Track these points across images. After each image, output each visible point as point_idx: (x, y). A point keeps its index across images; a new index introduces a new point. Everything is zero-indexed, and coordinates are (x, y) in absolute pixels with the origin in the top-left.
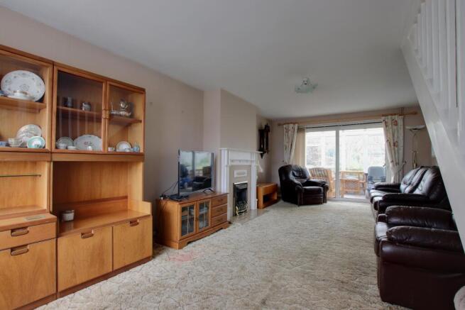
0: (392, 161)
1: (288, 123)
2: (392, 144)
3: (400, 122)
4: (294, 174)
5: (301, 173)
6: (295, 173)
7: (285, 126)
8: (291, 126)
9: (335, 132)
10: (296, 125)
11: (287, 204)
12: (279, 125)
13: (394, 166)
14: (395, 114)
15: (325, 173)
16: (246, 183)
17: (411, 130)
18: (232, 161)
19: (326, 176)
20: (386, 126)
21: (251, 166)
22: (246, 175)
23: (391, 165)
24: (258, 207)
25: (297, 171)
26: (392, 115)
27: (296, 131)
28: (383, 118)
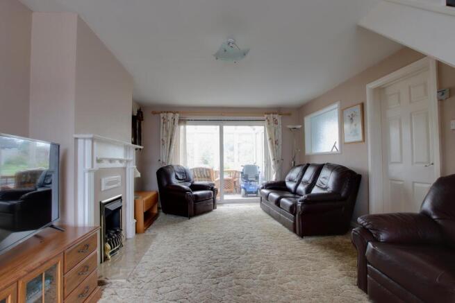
0: (274, 159)
1: (167, 112)
2: (274, 142)
3: (279, 121)
4: (176, 177)
5: (185, 176)
6: (178, 175)
7: (162, 115)
8: (171, 115)
9: (218, 127)
10: (178, 115)
11: (172, 217)
12: (154, 113)
13: (275, 164)
14: (276, 114)
15: (207, 173)
16: (120, 198)
17: (290, 129)
18: (99, 161)
19: (208, 177)
20: (269, 124)
21: (125, 168)
22: (119, 184)
23: (272, 163)
24: (136, 232)
25: (180, 173)
26: (273, 114)
27: (177, 121)
28: (266, 116)
